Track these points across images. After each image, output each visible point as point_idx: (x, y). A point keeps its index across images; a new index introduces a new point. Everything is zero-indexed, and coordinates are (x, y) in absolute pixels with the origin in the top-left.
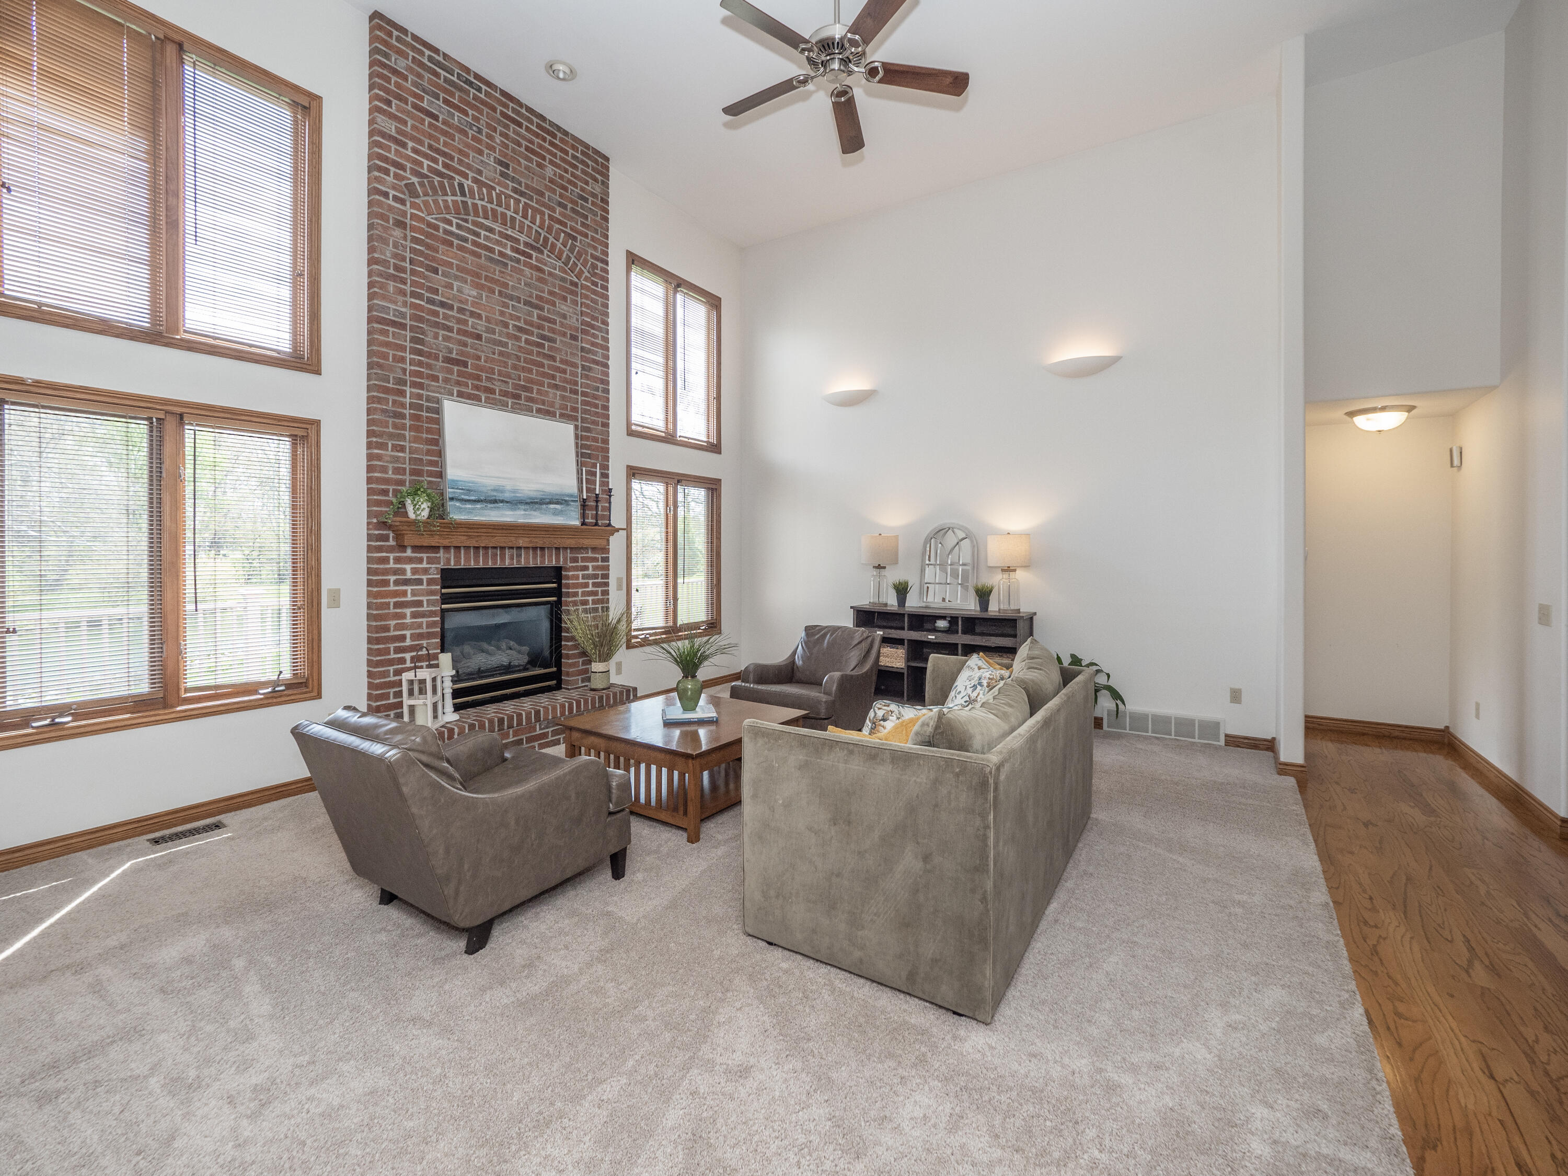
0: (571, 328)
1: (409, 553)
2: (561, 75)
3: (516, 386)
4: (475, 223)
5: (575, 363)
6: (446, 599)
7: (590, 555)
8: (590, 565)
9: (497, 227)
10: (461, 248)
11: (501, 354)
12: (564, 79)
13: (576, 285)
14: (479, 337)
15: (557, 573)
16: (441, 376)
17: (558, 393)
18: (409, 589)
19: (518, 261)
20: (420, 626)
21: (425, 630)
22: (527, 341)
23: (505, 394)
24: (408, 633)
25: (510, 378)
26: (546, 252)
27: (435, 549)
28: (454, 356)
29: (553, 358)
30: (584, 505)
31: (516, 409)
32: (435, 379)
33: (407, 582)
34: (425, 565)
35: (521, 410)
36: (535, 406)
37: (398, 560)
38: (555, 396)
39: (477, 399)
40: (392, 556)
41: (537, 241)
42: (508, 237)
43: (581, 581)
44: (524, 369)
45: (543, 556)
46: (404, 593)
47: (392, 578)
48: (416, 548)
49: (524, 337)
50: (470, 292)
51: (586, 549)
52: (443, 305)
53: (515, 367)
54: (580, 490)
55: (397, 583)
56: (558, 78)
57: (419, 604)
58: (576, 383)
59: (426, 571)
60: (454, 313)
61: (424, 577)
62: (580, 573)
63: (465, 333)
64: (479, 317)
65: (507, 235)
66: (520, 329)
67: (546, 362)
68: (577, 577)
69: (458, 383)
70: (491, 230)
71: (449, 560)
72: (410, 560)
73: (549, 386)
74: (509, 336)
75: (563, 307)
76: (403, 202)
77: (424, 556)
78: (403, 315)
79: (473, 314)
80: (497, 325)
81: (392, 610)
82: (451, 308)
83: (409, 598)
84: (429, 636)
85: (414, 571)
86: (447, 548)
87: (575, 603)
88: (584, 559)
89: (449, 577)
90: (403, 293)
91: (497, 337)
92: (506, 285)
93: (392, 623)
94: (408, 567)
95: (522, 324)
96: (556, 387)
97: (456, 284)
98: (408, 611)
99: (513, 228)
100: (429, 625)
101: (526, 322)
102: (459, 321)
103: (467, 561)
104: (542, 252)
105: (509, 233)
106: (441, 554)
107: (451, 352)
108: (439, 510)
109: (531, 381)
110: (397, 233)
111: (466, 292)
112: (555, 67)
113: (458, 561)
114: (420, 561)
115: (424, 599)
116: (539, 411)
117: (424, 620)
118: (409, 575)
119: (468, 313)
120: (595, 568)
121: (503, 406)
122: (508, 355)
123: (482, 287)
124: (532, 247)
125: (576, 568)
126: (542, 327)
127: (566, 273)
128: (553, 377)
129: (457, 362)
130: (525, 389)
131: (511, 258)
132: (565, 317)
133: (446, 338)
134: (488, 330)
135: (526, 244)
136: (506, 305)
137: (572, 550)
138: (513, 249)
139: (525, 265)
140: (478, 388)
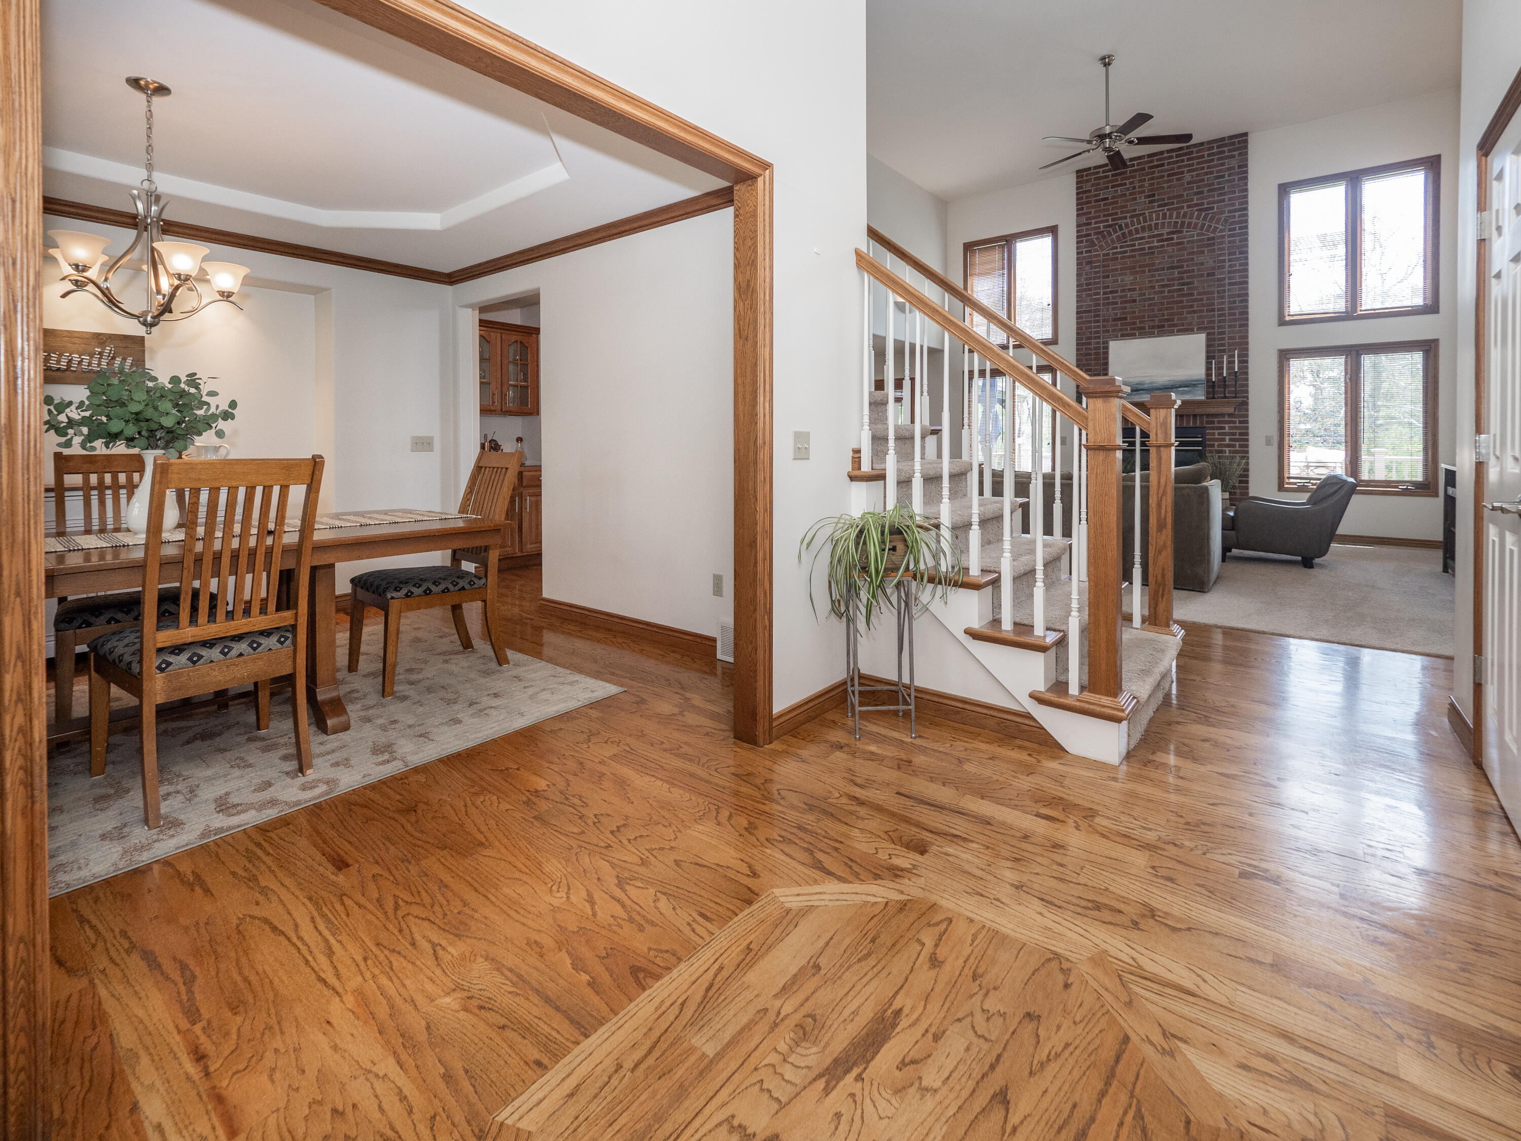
0: (1208, 269)
3: (1160, 321)
4: (1131, 240)
5: (1212, 291)
7: (1227, 418)
8: (1227, 426)
9: (1146, 234)
10: (1122, 258)
11: (1150, 305)
13: (1213, 238)
14: (1134, 301)
15: (1201, 431)
16: (1110, 329)
17: (1196, 315)
19: (1163, 246)
22: (1170, 291)
23: (1153, 327)
25: (1156, 317)
26: (1185, 230)
28: (1118, 316)
29: (1192, 294)
30: (1211, 385)
31: (1160, 335)
32: (1108, 331)
35: (1165, 334)
36: (1176, 329)
38: (1194, 318)
39: (1134, 335)
41: (1175, 227)
42: (1154, 236)
43: (1217, 437)
44: (1167, 309)
45: (1182, 420)
49: (1166, 290)
50: (1128, 278)
51: (1222, 415)
52: (1111, 292)
53: (1160, 310)
54: (1208, 374)
58: (1213, 304)
60: (1119, 294)
62: (1216, 432)
63: (1126, 302)
64: (1135, 289)
66: (1164, 286)
67: (1185, 299)
68: (1214, 434)
69: (1121, 330)
70: (1143, 238)
73: (1188, 313)
74: (1155, 293)
75: (1198, 259)
76: (1090, 251)
78: (1090, 306)
79: (1130, 290)
80: (1146, 290)
82: (1117, 292)
87: (1211, 452)
88: (1219, 422)
90: (1090, 295)
91: (1147, 296)
92: (1154, 264)
95: (1166, 282)
96: (1194, 312)
97: (1119, 278)
99: (1157, 229)
101: (1168, 280)
102: (1121, 297)
104: (1181, 232)
105: (1156, 232)
107: (1116, 314)
109: (1173, 314)
110: (1088, 268)
111: (1126, 280)
116: (1178, 331)
119: (1127, 291)
120: (1230, 428)
121: (1151, 335)
122: (1155, 304)
123: (1137, 273)
124: (1173, 233)
125: (1213, 428)
126: (1182, 278)
127: (1203, 235)
128: (1192, 306)
129: (1120, 319)
130: (1168, 320)
131: (1157, 247)
132: (1202, 264)
133: (1113, 309)
134: (1140, 295)
135: (1168, 233)
136: (1154, 276)
137: (1208, 415)
138: (1158, 241)
139: (1168, 245)
140: (1134, 329)
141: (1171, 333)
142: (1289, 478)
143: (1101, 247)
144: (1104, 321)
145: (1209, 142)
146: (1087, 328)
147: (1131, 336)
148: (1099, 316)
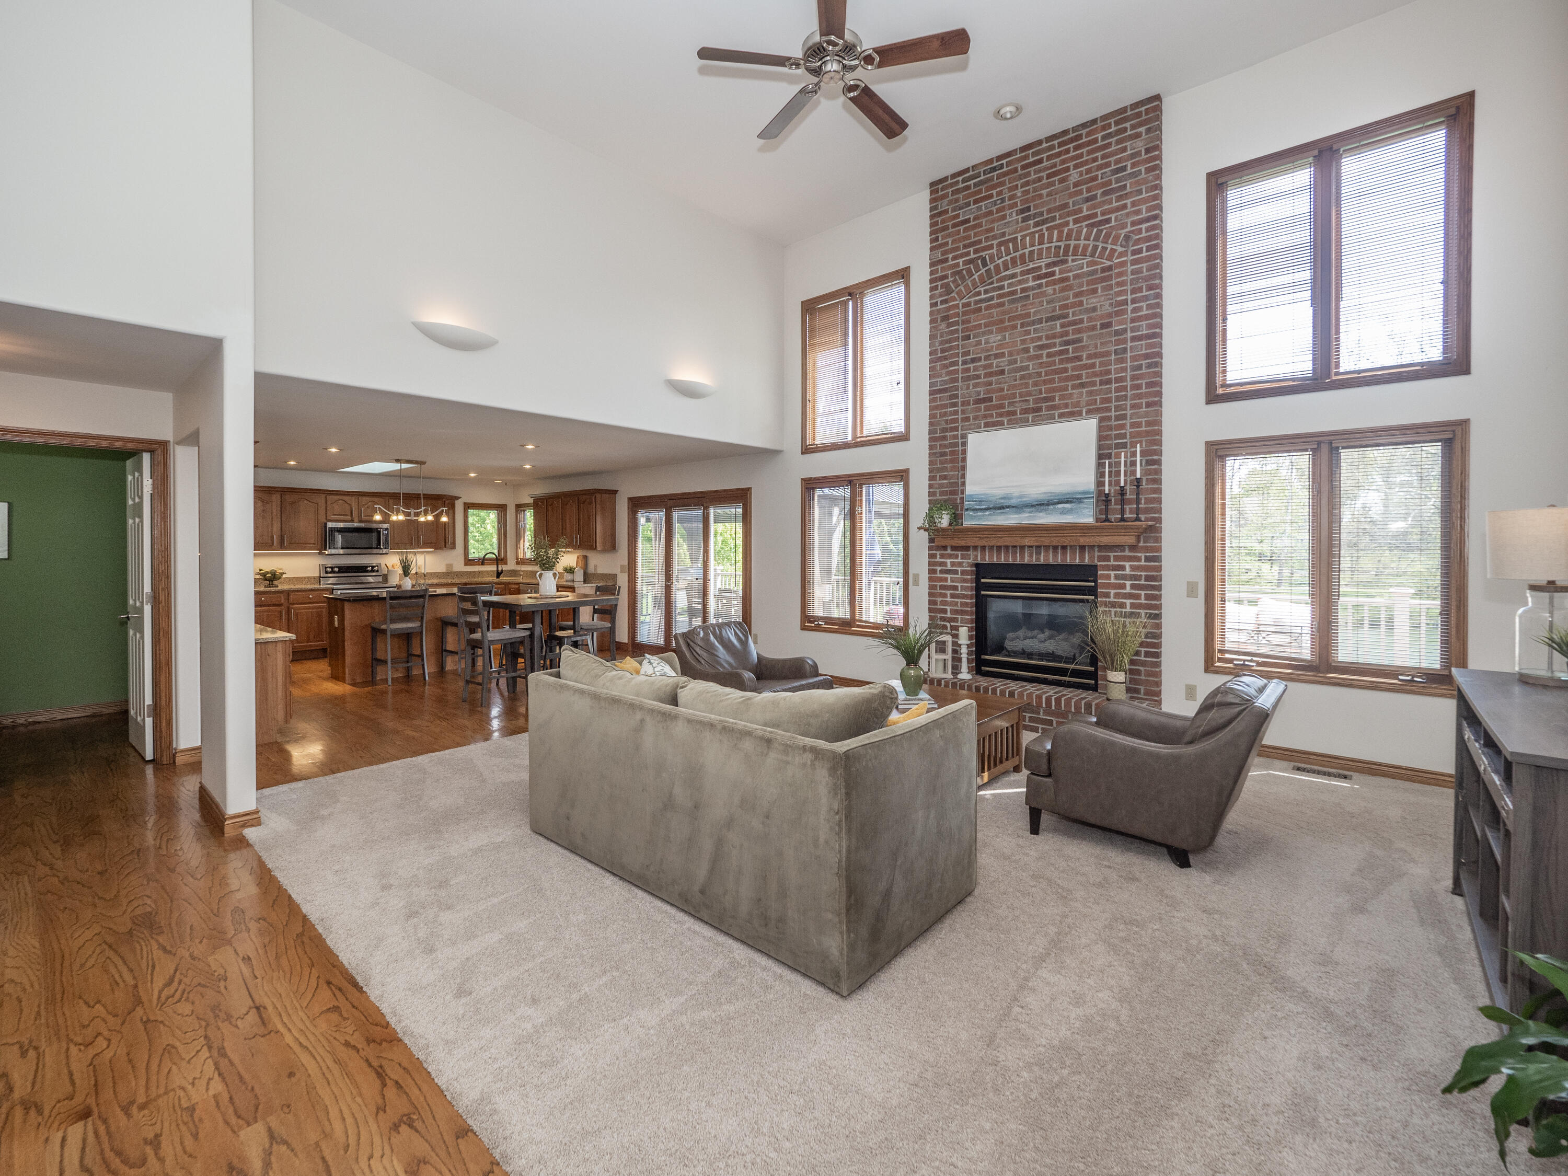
0: (1102, 317)
1: (949, 551)
2: (1008, 116)
4: (998, 280)
5: (1108, 352)
6: (979, 587)
7: (1127, 553)
8: (1127, 564)
9: (1018, 270)
10: (987, 308)
11: (1023, 377)
12: (1011, 118)
13: (1110, 268)
14: (1002, 372)
15: (1090, 572)
16: (971, 416)
17: (1084, 390)
18: (949, 576)
19: (1040, 286)
20: (956, 604)
21: (959, 608)
22: (1049, 355)
23: (1025, 411)
24: (948, 608)
25: (1031, 395)
26: (1070, 258)
27: (967, 548)
28: (982, 396)
29: (1079, 358)
30: (1103, 500)
31: (1035, 422)
32: (967, 419)
33: (948, 572)
34: (959, 560)
35: (1043, 420)
36: (1057, 413)
37: (942, 556)
38: (1082, 395)
39: (1001, 424)
40: (938, 553)
41: (1057, 254)
42: (1028, 272)
43: (1113, 581)
44: (1045, 382)
45: (1064, 554)
46: (946, 580)
47: (939, 568)
48: (954, 548)
49: (1045, 352)
50: (995, 338)
51: (1121, 548)
52: (973, 360)
53: (1036, 384)
54: (1100, 484)
55: (941, 572)
56: (1006, 119)
57: (956, 588)
58: (1109, 372)
59: (960, 564)
60: (983, 363)
61: (959, 569)
62: (1112, 573)
63: (990, 374)
64: (1003, 355)
65: (1028, 270)
66: (1041, 347)
67: (1069, 365)
68: (1108, 577)
69: (984, 417)
70: (1013, 276)
71: (976, 556)
72: (950, 556)
73: (1074, 387)
74: (1030, 359)
75: (1089, 302)
76: (945, 301)
77: (959, 553)
78: (945, 382)
79: (997, 356)
80: (1018, 354)
81: (939, 591)
82: (980, 359)
83: (949, 583)
84: (962, 612)
85: (953, 564)
86: (975, 548)
88: (1117, 558)
89: (981, 570)
90: (945, 366)
91: (1019, 364)
92: (1028, 315)
93: (939, 599)
94: (949, 561)
95: (1044, 342)
96: (1082, 385)
97: (983, 339)
98: (949, 592)
99: (1032, 260)
100: (963, 604)
101: (1048, 337)
102: (985, 367)
103: (989, 558)
104: (1064, 262)
105: (1031, 266)
106: (971, 552)
107: (979, 393)
108: (956, 518)
109: (1054, 390)
110: (943, 325)
111: (991, 341)
112: (1002, 112)
113: (983, 558)
114: (957, 557)
115: (959, 585)
116: (1061, 416)
117: (959, 600)
118: (949, 567)
119: (993, 357)
120: (1133, 568)
121: (1024, 423)
122: (1029, 376)
123: (1005, 329)
124: (1054, 264)
125: (1107, 568)
126: (1067, 333)
127: (1096, 263)
128: (1079, 377)
129: (984, 400)
130: (1046, 399)
131: (1033, 288)
132: (1094, 309)
133: (975, 386)
134: (1010, 363)
135: (1048, 266)
136: (1028, 333)
137: (1101, 548)
138: (1035, 279)
139: (1047, 285)
140: (1001, 415)
141: (1051, 419)
142: (1222, 651)
143: (959, 293)
144: (963, 404)
145: (1105, 117)
146: (942, 415)
147: (998, 425)
148: (956, 396)
